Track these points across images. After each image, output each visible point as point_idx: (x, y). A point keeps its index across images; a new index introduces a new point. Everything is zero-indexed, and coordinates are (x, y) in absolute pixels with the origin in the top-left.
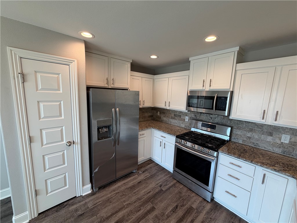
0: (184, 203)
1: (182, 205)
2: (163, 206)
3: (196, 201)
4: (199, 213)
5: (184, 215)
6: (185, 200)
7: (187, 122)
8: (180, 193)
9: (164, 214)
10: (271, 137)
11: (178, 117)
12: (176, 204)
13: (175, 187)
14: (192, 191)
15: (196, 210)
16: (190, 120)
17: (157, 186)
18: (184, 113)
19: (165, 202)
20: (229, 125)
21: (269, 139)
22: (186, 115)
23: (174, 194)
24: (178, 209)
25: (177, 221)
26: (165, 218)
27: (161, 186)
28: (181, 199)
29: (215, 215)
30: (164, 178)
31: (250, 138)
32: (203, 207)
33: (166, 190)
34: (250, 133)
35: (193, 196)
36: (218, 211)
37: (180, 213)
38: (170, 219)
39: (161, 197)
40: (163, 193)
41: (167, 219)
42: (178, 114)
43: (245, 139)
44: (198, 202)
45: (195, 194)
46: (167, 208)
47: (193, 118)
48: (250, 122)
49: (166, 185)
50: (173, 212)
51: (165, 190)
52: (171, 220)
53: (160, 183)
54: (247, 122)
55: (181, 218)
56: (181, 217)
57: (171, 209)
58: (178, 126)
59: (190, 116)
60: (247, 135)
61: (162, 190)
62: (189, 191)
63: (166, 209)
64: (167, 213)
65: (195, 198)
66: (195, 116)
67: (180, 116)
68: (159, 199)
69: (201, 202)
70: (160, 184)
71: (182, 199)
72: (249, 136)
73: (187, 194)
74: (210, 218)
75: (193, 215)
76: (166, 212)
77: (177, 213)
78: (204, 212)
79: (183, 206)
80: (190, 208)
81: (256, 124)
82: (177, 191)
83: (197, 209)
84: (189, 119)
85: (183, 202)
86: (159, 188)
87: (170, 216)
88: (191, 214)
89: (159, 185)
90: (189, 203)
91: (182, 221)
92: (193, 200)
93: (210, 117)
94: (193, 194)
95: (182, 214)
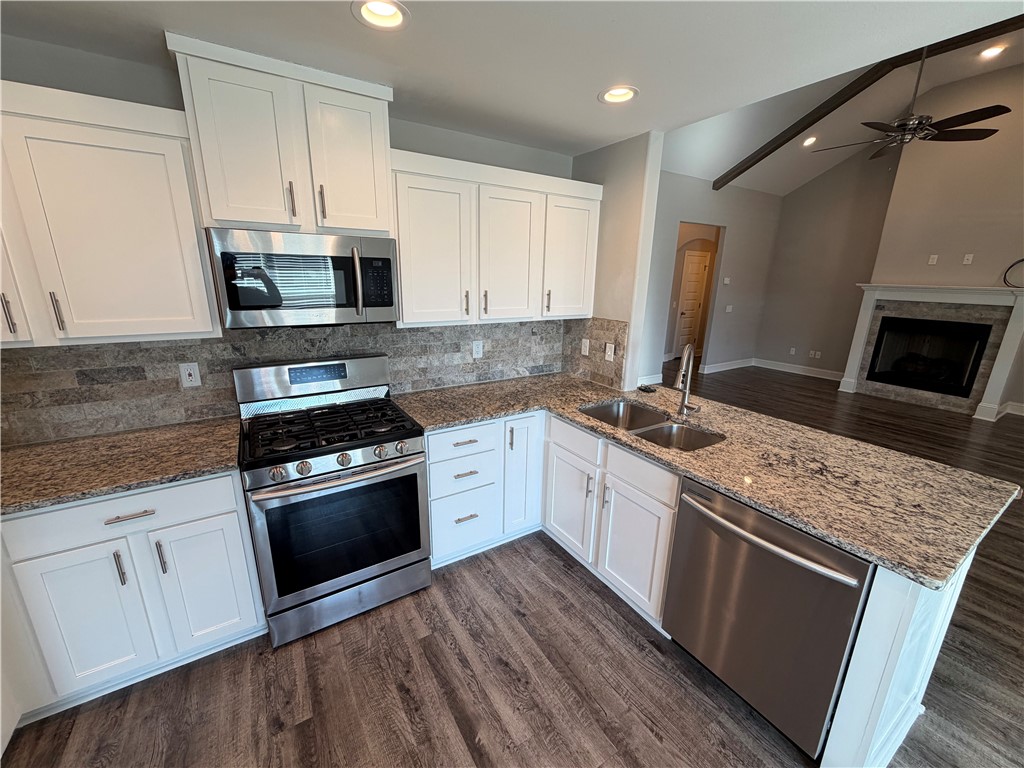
0: (403, 658)
1: (405, 669)
2: (381, 744)
3: (409, 618)
4: (445, 630)
5: (438, 675)
6: (391, 648)
7: (197, 388)
8: (357, 652)
9: (412, 754)
10: (459, 355)
11: (124, 379)
12: (394, 686)
13: (324, 663)
14: (373, 613)
15: (436, 634)
16: (209, 377)
17: (263, 748)
18: (164, 349)
19: (366, 728)
20: (372, 351)
21: (457, 359)
22: (183, 359)
23: (352, 680)
24: (413, 688)
25: (451, 708)
26: (427, 754)
27: (277, 725)
28: (383, 658)
29: (463, 595)
30: (248, 689)
31: (424, 371)
32: (434, 609)
33: (317, 702)
34: (424, 358)
35: (392, 617)
36: (456, 582)
37: (427, 687)
38: (435, 733)
39: (336, 743)
40: (322, 724)
41: (432, 748)
42: (109, 362)
43: (417, 378)
44: (414, 613)
45: (386, 608)
46: (395, 732)
47: (224, 362)
48: (418, 328)
49: (290, 696)
50: (417, 710)
51: (314, 711)
52: (441, 731)
53: (255, 725)
54: (413, 329)
55: (446, 693)
56: (443, 690)
57: (404, 715)
58: (137, 424)
59: (210, 357)
60: (420, 366)
61: (303, 729)
62: (369, 621)
63: (398, 737)
64: (413, 740)
65: (398, 617)
66: (236, 349)
67: (138, 373)
68: (341, 756)
69: (418, 605)
70: (263, 721)
71: (387, 657)
72: (422, 366)
73: (375, 632)
74: (468, 610)
75: (446, 647)
76: (407, 741)
77: (426, 699)
78: (449, 614)
79: (408, 667)
80: (424, 648)
81: (432, 331)
82: (343, 661)
83: (434, 629)
84: (205, 370)
85: (398, 659)
86: (287, 736)
87: (427, 731)
88: (442, 652)
89: (264, 733)
90: (408, 640)
91: (453, 691)
92: (402, 626)
93: (307, 341)
94: (386, 613)
95: (434, 680)
